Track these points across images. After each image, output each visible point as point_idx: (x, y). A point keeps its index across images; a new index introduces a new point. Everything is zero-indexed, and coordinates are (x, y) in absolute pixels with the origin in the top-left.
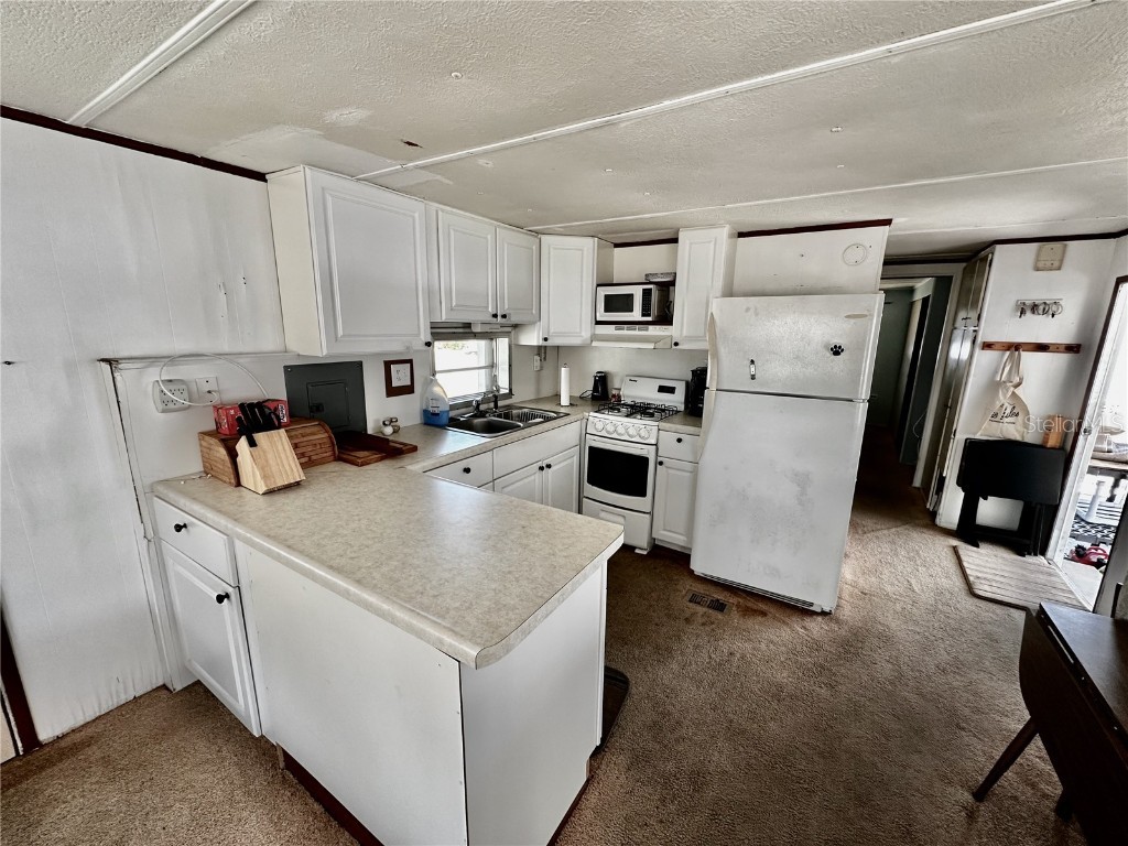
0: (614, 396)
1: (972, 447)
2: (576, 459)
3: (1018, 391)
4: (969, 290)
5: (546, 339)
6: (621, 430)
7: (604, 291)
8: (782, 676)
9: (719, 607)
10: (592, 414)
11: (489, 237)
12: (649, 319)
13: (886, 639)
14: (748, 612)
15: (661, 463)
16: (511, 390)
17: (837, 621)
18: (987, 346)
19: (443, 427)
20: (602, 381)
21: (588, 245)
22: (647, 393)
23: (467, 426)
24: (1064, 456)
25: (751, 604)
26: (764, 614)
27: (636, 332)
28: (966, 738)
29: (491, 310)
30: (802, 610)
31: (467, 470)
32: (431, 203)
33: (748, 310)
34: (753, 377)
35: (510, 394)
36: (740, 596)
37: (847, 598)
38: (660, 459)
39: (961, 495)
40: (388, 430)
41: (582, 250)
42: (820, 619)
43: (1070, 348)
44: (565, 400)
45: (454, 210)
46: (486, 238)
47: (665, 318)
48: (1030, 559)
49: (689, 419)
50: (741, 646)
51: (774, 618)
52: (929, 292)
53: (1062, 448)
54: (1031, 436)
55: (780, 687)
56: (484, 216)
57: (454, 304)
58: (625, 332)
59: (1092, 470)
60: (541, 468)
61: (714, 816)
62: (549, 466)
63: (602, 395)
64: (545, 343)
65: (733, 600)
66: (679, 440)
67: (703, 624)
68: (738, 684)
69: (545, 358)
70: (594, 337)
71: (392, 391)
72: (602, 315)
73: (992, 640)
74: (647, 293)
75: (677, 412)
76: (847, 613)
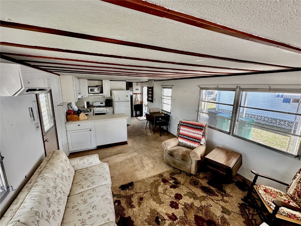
0: (92, 105)
1: (135, 106)
3: (138, 99)
5: (82, 97)
7: (90, 88)
10: (94, 108)
18: (134, 94)
20: (88, 103)
22: (98, 104)
24: (142, 105)
27: (97, 95)
34: (119, 100)
38: (107, 113)
39: (135, 111)
41: (85, 81)
43: (141, 94)
44: (86, 107)
47: (102, 92)
54: (139, 104)
58: (95, 95)
66: (110, 109)
70: (89, 96)
72: (90, 92)
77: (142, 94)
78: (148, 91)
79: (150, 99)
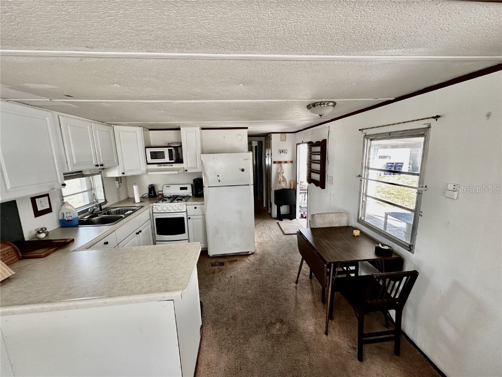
0: (160, 194)
1: (276, 192)
2: (150, 225)
3: (283, 175)
4: (267, 143)
5: (123, 173)
6: (170, 208)
7: (149, 150)
8: (247, 277)
9: (222, 264)
10: (154, 204)
11: (88, 127)
12: (173, 161)
13: (269, 254)
14: (231, 262)
15: (189, 218)
16: (106, 200)
17: (256, 254)
18: (275, 162)
19: (77, 226)
20: (152, 188)
21: (139, 130)
22: (175, 191)
23: (88, 223)
25: (232, 259)
26: (236, 261)
27: (168, 167)
28: (291, 271)
29: (94, 163)
30: (247, 255)
31: (107, 243)
32: (54, 112)
33: (214, 158)
34: (219, 181)
35: (106, 201)
36: (227, 258)
37: (257, 247)
38: (188, 217)
39: (276, 206)
40: (43, 236)
41: (136, 132)
42: (252, 255)
43: (291, 162)
44: (137, 200)
45: (68, 115)
46: (87, 128)
47: (180, 160)
48: (293, 220)
49: (196, 198)
50: (232, 274)
51: (239, 260)
52: (257, 145)
53: (294, 189)
54: (288, 187)
55: (248, 280)
56: (84, 118)
57: (75, 162)
58: (163, 167)
59: (300, 193)
60: (138, 233)
61: (243, 324)
62: (140, 231)
63: (153, 194)
64: (123, 175)
65: (226, 260)
66: (195, 208)
67: (219, 272)
68: (236, 285)
69: (121, 182)
70: (148, 171)
71: (38, 213)
72: (150, 161)
73: (291, 244)
74: (170, 151)
75: (190, 197)
76: (258, 251)
77: (294, 162)
78: (311, 153)
79: (316, 177)
